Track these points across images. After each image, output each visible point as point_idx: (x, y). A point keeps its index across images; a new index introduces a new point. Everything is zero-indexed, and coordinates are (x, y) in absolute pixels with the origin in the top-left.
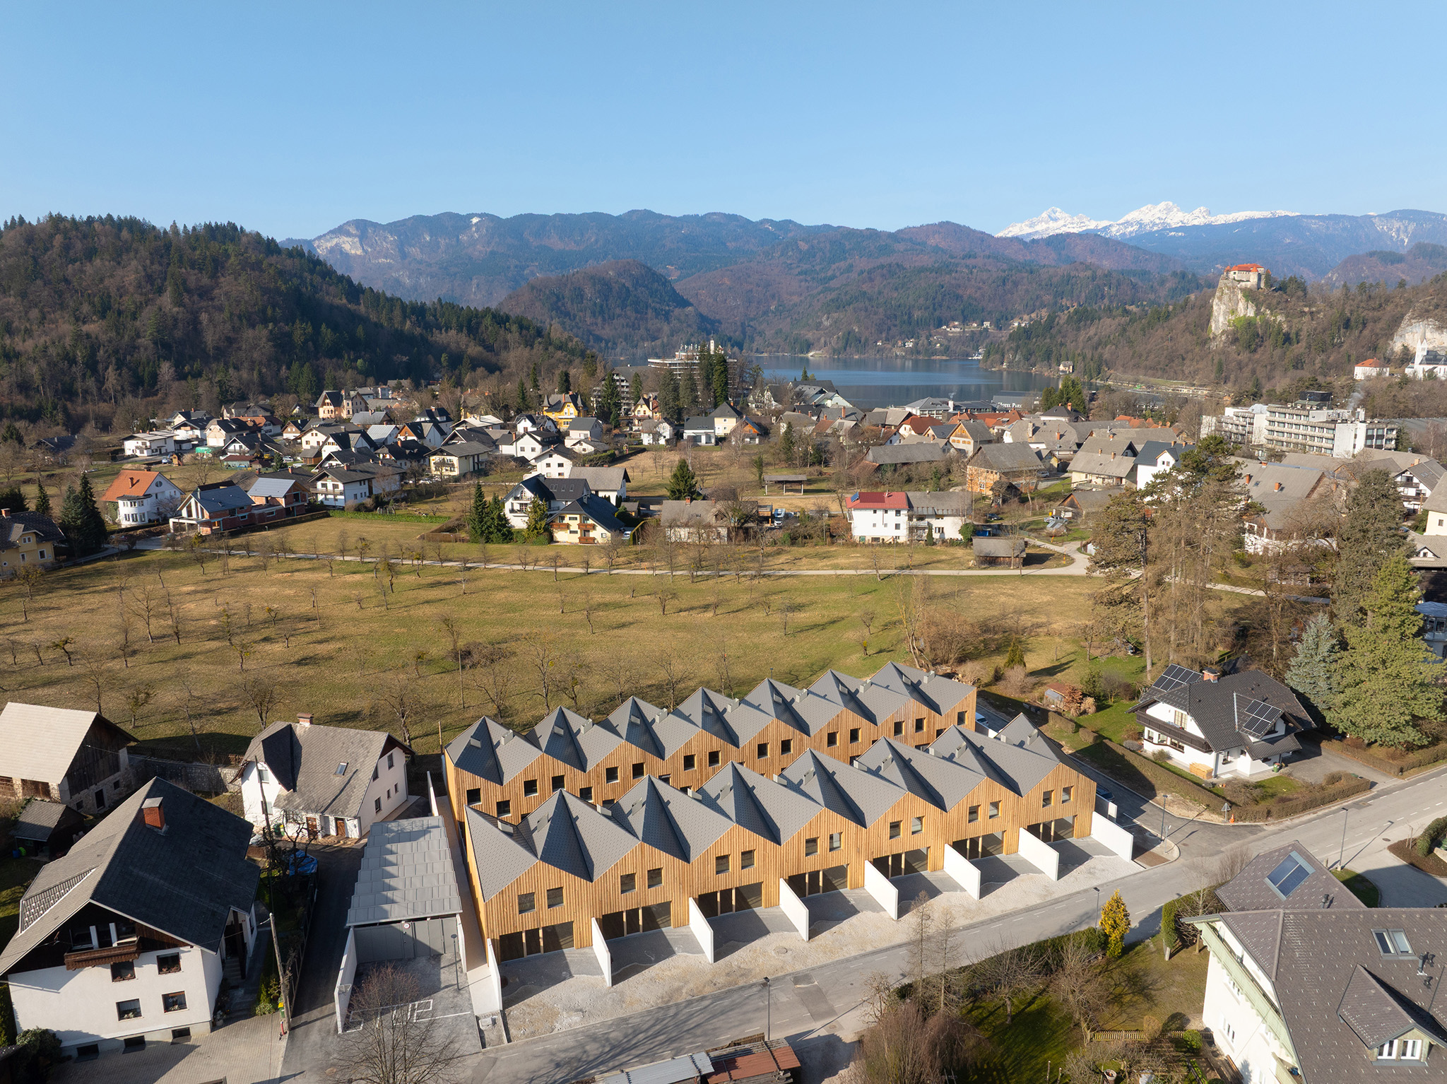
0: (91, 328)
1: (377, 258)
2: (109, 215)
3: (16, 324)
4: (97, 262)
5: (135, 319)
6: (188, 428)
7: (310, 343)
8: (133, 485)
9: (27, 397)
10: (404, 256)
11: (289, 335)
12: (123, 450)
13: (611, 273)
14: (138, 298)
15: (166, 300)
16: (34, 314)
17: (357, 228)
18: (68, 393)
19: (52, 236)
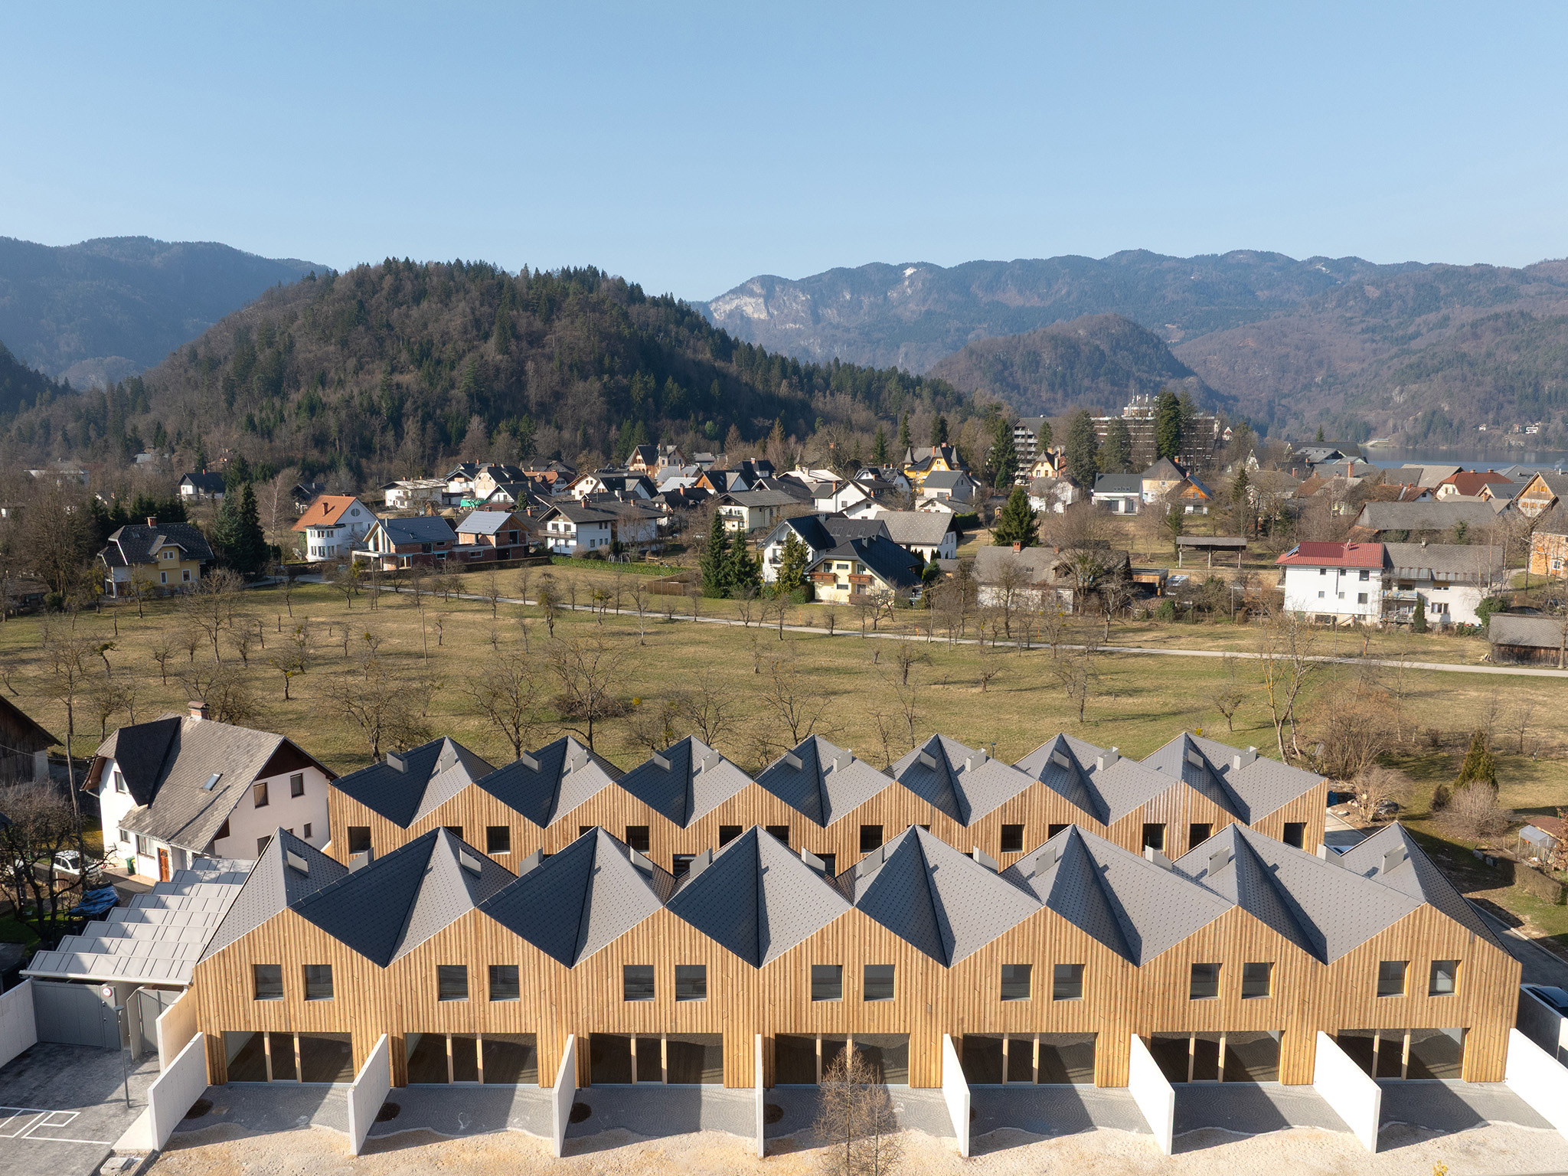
0: (408, 379)
1: (784, 323)
2: (458, 260)
3: (332, 374)
4: (424, 305)
5: (452, 368)
6: (462, 479)
7: (650, 400)
8: (326, 512)
9: (323, 451)
10: (817, 318)
11: (627, 390)
12: (384, 502)
13: (1081, 332)
14: (461, 345)
15: (490, 349)
16: (352, 363)
17: (763, 286)
18: (366, 448)
19: (382, 277)
